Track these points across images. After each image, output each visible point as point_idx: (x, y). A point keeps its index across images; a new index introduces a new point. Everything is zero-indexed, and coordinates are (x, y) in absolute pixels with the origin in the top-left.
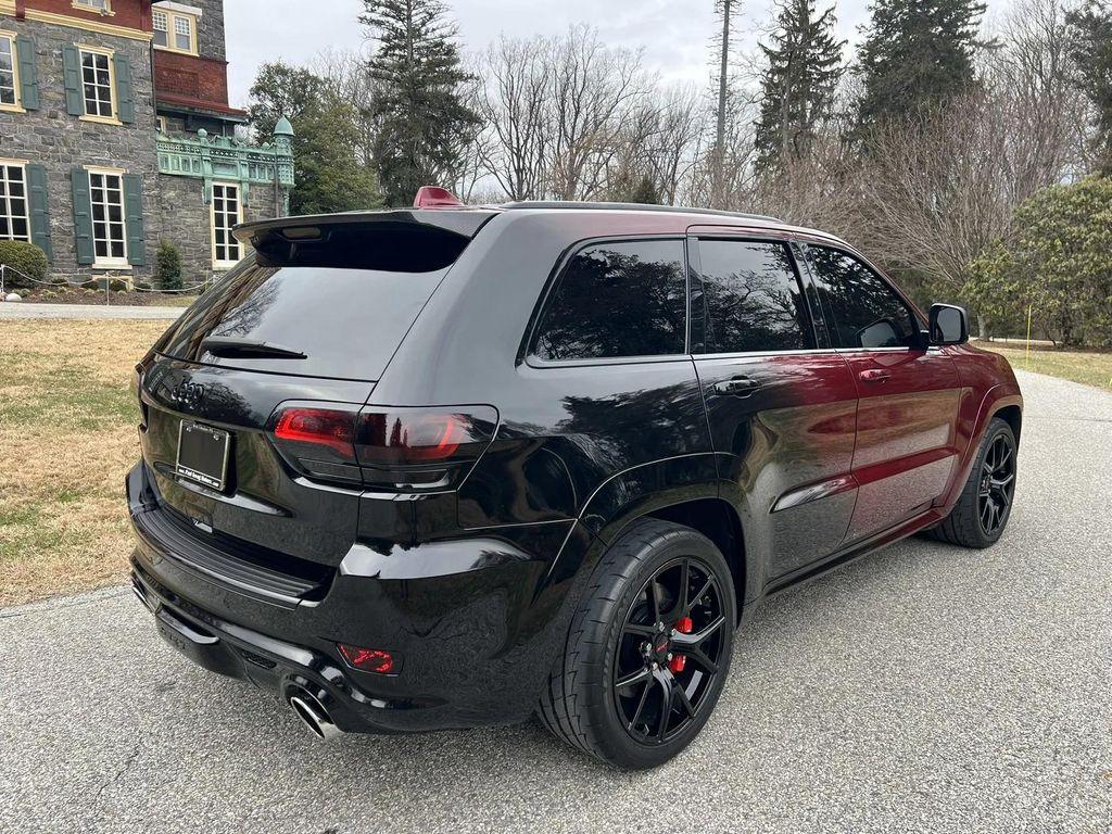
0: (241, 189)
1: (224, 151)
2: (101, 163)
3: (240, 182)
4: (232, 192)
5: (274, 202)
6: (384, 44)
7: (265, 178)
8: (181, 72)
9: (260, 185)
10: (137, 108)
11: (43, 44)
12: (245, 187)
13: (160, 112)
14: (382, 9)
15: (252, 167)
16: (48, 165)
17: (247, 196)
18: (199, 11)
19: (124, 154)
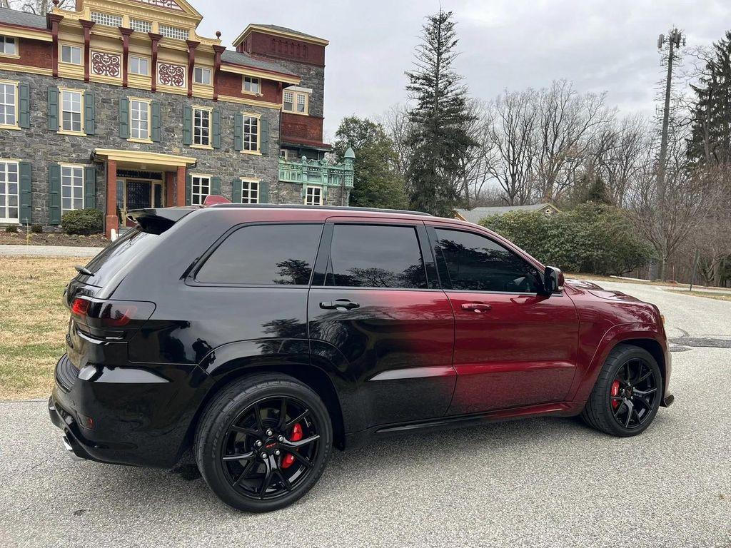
0: (323, 190)
1: (315, 168)
2: (249, 176)
3: (322, 186)
4: (317, 192)
5: (341, 197)
6: (420, 102)
7: (337, 183)
8: (297, 124)
9: (334, 187)
10: (270, 146)
11: (225, 113)
12: (325, 188)
13: (283, 147)
14: (421, 81)
15: (330, 178)
16: (222, 177)
17: (326, 194)
18: (311, 91)
19: (262, 171)
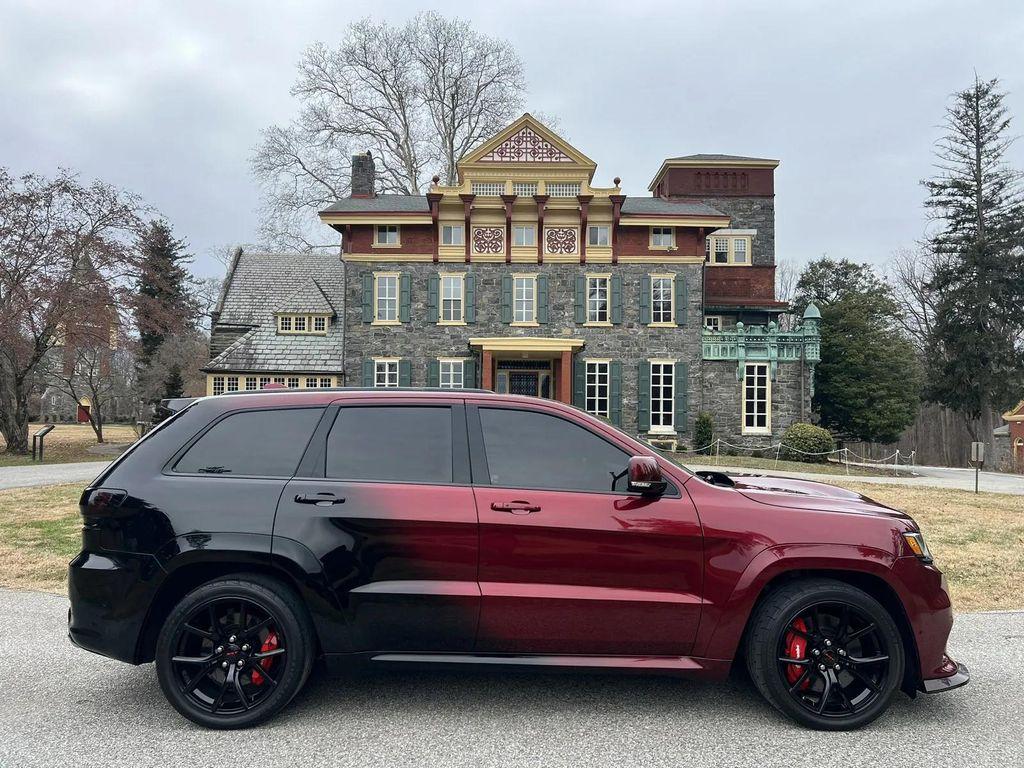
0: (770, 367)
1: (757, 337)
2: (661, 356)
3: (770, 361)
4: (762, 370)
5: (799, 376)
7: (793, 356)
8: (736, 280)
9: (788, 362)
10: (689, 313)
11: (628, 278)
12: (774, 365)
13: (707, 313)
15: (780, 349)
16: (624, 361)
17: (774, 373)
18: (754, 232)
19: (678, 348)
